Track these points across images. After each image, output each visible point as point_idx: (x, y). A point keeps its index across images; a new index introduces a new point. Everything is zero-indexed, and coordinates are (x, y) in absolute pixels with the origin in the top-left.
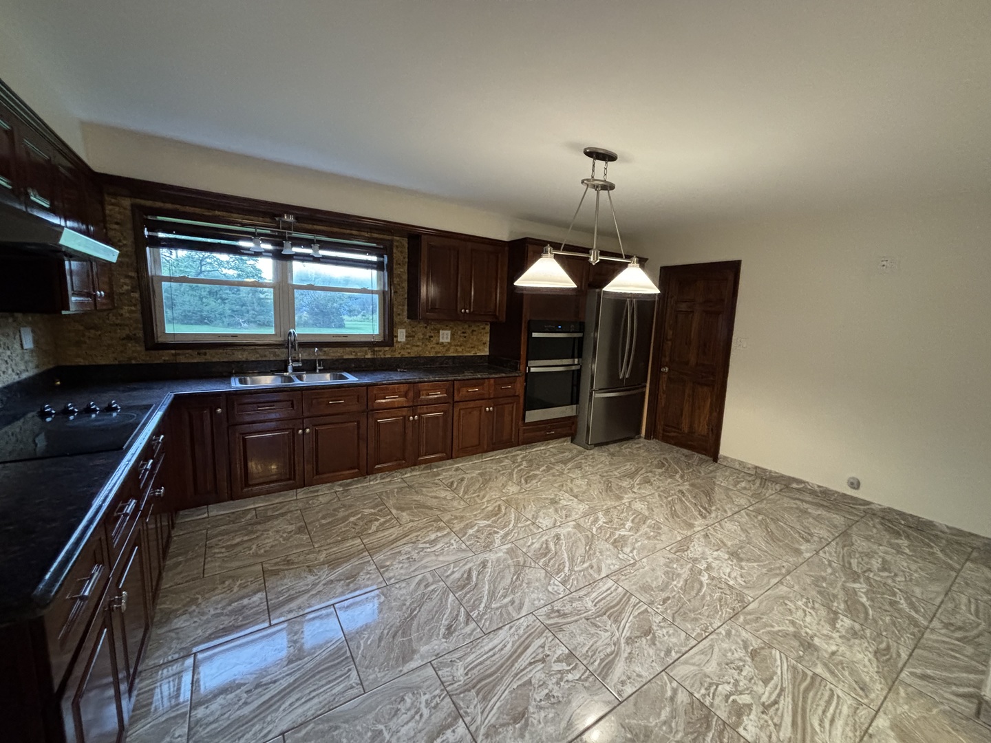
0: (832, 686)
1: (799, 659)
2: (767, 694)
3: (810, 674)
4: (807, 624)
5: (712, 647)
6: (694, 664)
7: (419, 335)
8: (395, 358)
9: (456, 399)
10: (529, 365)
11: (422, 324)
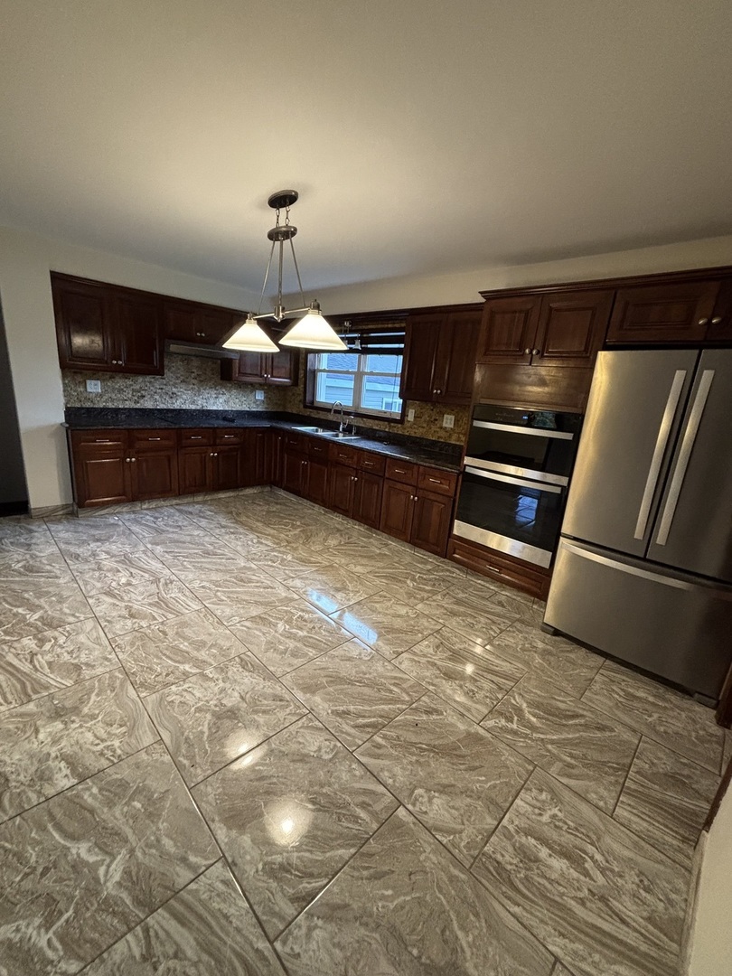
0: (12, 706)
1: (52, 697)
2: (41, 659)
3: (34, 697)
4: (83, 729)
5: (100, 645)
6: (91, 630)
7: (426, 417)
8: (404, 435)
9: (387, 475)
10: (465, 462)
11: (429, 406)
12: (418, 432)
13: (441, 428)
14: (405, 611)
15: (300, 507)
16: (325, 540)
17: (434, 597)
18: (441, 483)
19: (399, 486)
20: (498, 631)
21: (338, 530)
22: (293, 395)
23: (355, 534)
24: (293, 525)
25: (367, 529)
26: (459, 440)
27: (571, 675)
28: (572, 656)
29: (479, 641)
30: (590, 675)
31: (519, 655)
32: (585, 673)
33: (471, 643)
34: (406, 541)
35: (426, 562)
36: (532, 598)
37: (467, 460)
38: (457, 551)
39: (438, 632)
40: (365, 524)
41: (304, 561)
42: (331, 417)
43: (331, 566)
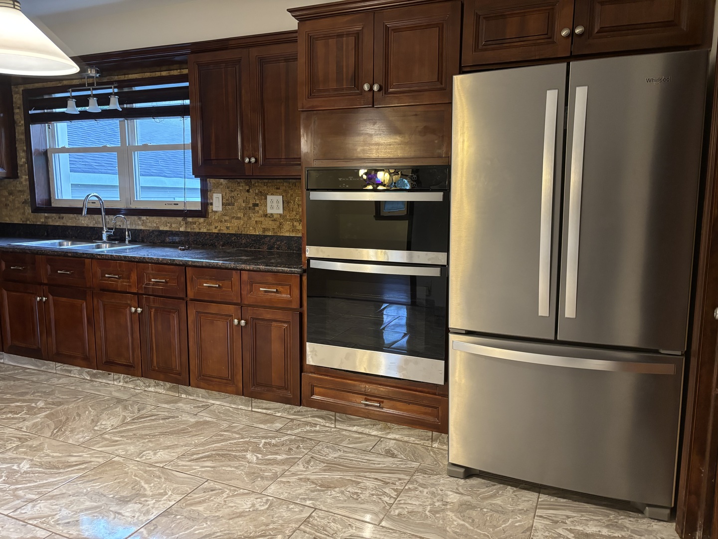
7: (240, 202)
8: (211, 234)
9: (191, 294)
10: (308, 255)
11: (243, 186)
12: (231, 227)
13: (266, 215)
14: (249, 504)
15: (43, 377)
16: (95, 422)
17: (293, 469)
18: (277, 292)
19: (213, 308)
20: (394, 494)
21: (119, 401)
22: (11, 193)
23: (151, 400)
24: (30, 409)
25: (169, 389)
26: (292, 229)
27: (504, 531)
28: (498, 501)
29: (368, 517)
30: (526, 523)
31: (429, 522)
32: (520, 521)
33: (358, 524)
34: (237, 394)
35: (272, 419)
36: (430, 434)
37: (311, 251)
38: (316, 390)
39: (306, 521)
40: (164, 380)
41: (53, 467)
42: (85, 221)
43: (110, 463)
